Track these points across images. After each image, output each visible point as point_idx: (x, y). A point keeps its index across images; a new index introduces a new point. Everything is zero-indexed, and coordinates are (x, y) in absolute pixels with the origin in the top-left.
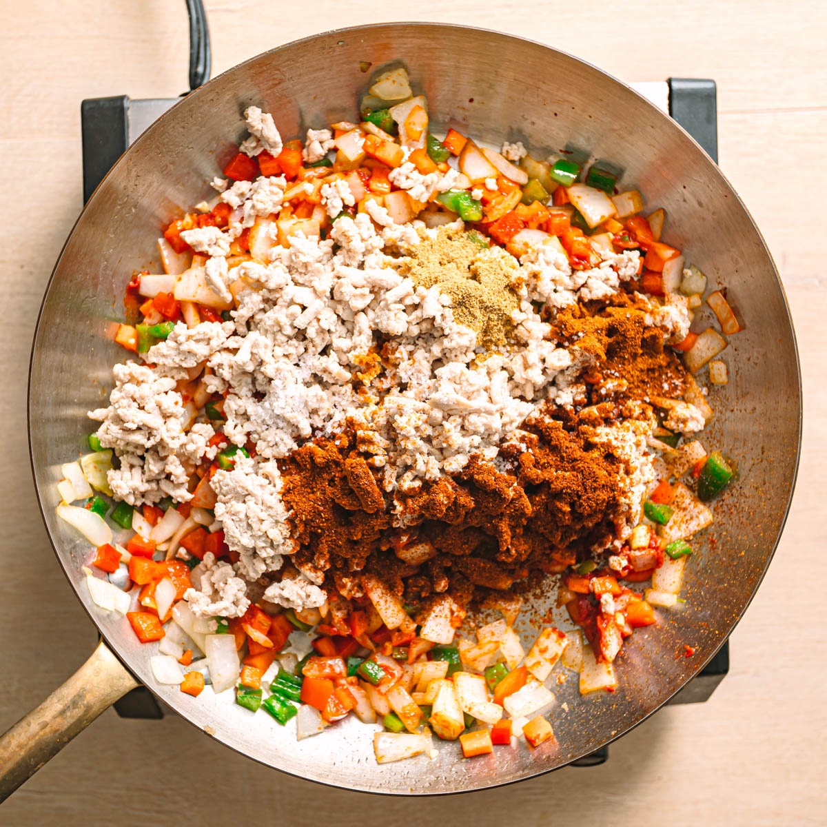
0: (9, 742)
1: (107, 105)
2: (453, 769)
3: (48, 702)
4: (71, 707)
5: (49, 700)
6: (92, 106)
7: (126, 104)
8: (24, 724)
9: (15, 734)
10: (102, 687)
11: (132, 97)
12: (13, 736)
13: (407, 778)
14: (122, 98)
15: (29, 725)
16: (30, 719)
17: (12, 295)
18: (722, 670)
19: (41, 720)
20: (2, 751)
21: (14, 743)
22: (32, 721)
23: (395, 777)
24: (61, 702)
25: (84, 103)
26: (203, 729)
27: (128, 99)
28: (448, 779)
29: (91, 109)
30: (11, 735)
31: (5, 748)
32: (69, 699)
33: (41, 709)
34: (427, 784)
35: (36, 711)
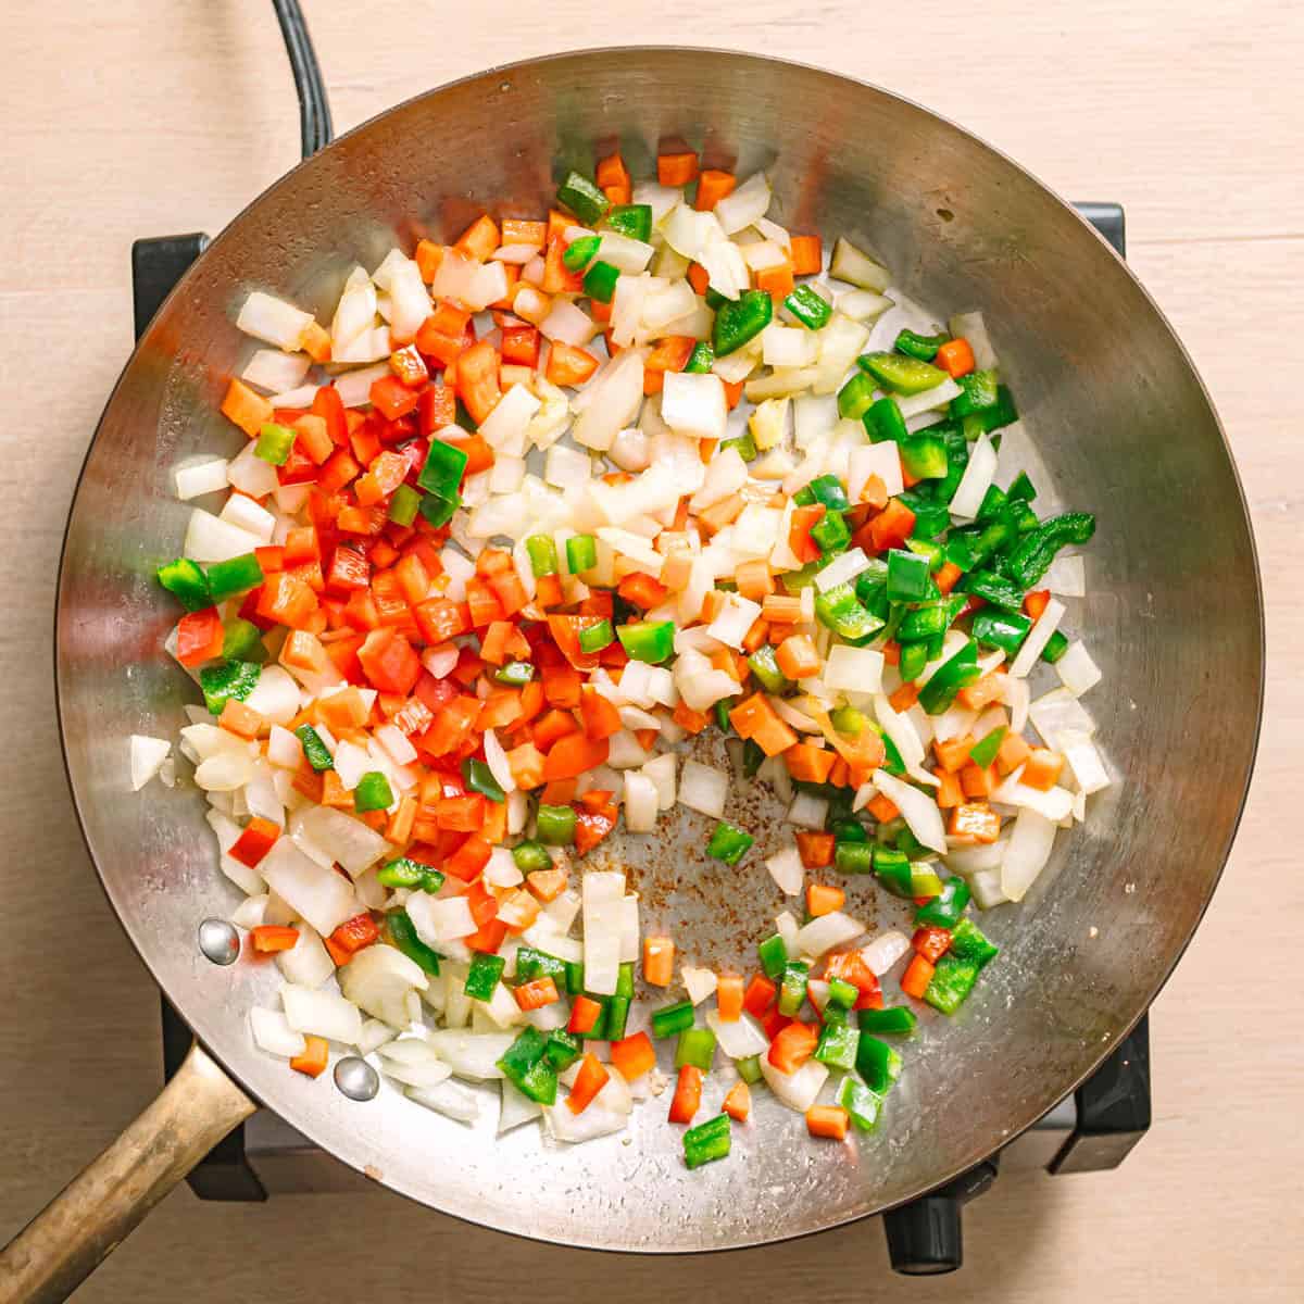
1: (173, 249)
2: (759, 1206)
3: (118, 1146)
4: (154, 1151)
5: (118, 1143)
6: (149, 250)
7: (201, 249)
8: (82, 1182)
10: (201, 1116)
13: (688, 1225)
14: (197, 237)
15: (90, 1183)
16: (92, 1174)
18: (1138, 1124)
23: (669, 1225)
24: (139, 1144)
25: (137, 246)
26: (363, 1170)
27: (207, 238)
28: (752, 1223)
29: (148, 255)
32: (152, 1137)
33: (108, 1157)
34: (720, 1233)
35: (100, 1161)
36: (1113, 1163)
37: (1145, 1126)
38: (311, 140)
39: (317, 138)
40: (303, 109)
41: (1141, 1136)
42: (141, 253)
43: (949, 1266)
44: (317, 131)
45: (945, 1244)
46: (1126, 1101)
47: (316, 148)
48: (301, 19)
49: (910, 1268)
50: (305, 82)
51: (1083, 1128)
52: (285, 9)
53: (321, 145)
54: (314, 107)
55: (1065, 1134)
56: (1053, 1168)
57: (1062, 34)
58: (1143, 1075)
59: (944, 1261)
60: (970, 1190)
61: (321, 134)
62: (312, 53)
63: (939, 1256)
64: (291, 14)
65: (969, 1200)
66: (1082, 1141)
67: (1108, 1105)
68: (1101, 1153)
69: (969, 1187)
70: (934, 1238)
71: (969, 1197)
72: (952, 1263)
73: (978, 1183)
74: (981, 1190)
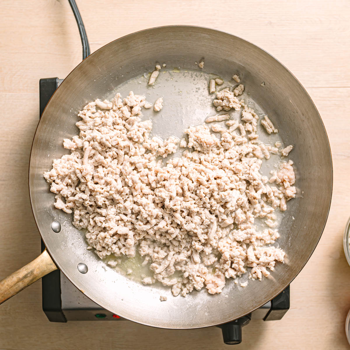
0: (4, 283)
1: (50, 81)
4: (30, 273)
5: (22, 269)
6: (44, 81)
7: (57, 81)
8: (11, 277)
9: (7, 280)
10: (43, 267)
11: (60, 78)
12: (6, 281)
14: (56, 78)
15: (13, 278)
17: (10, 154)
18: (286, 308)
19: (17, 276)
20: (1, 286)
21: (6, 283)
22: (14, 276)
24: (27, 271)
25: (41, 80)
27: (58, 79)
29: (43, 82)
30: (5, 280)
31: (2, 285)
32: (30, 270)
33: (18, 272)
36: (280, 318)
37: (288, 308)
38: (85, 55)
39: (87, 55)
40: (83, 48)
41: (287, 311)
42: (42, 82)
43: (238, 342)
44: (87, 53)
45: (237, 337)
46: (283, 302)
47: (86, 57)
48: (83, 25)
49: (228, 343)
50: (84, 41)
51: (272, 308)
52: (79, 23)
53: (88, 56)
54: (86, 47)
55: (268, 310)
56: (265, 319)
57: (275, 35)
58: (288, 295)
59: (237, 341)
60: (244, 323)
61: (88, 54)
62: (86, 34)
63: (236, 340)
64: (81, 24)
65: (244, 326)
66: (272, 311)
67: (279, 302)
68: (277, 315)
69: (243, 323)
70: (235, 335)
71: (244, 325)
72: (239, 341)
73: (246, 322)
74: (247, 323)
